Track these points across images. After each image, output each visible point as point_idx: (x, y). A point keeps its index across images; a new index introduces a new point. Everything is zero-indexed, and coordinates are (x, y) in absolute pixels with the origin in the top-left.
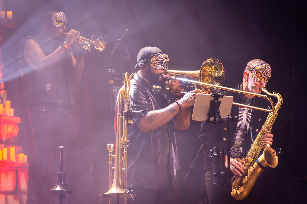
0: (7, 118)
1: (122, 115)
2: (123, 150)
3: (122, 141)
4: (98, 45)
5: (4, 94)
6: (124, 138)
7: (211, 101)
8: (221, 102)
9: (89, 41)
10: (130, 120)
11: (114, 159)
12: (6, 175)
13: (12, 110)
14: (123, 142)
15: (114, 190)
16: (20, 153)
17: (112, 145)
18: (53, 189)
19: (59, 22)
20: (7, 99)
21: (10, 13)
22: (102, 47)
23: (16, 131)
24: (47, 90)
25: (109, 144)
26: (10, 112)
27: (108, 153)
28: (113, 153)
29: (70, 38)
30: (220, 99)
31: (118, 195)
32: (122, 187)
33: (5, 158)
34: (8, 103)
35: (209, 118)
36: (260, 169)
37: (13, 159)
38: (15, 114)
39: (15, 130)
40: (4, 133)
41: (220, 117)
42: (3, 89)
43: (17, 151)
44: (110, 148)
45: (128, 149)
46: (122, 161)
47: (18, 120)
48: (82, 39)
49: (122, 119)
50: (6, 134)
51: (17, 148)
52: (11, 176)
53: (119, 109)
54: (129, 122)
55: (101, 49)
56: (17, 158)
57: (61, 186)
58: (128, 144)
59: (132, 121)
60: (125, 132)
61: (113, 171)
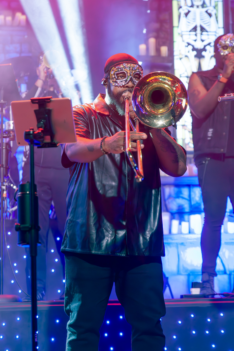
7: (35, 111)
24: (209, 137)
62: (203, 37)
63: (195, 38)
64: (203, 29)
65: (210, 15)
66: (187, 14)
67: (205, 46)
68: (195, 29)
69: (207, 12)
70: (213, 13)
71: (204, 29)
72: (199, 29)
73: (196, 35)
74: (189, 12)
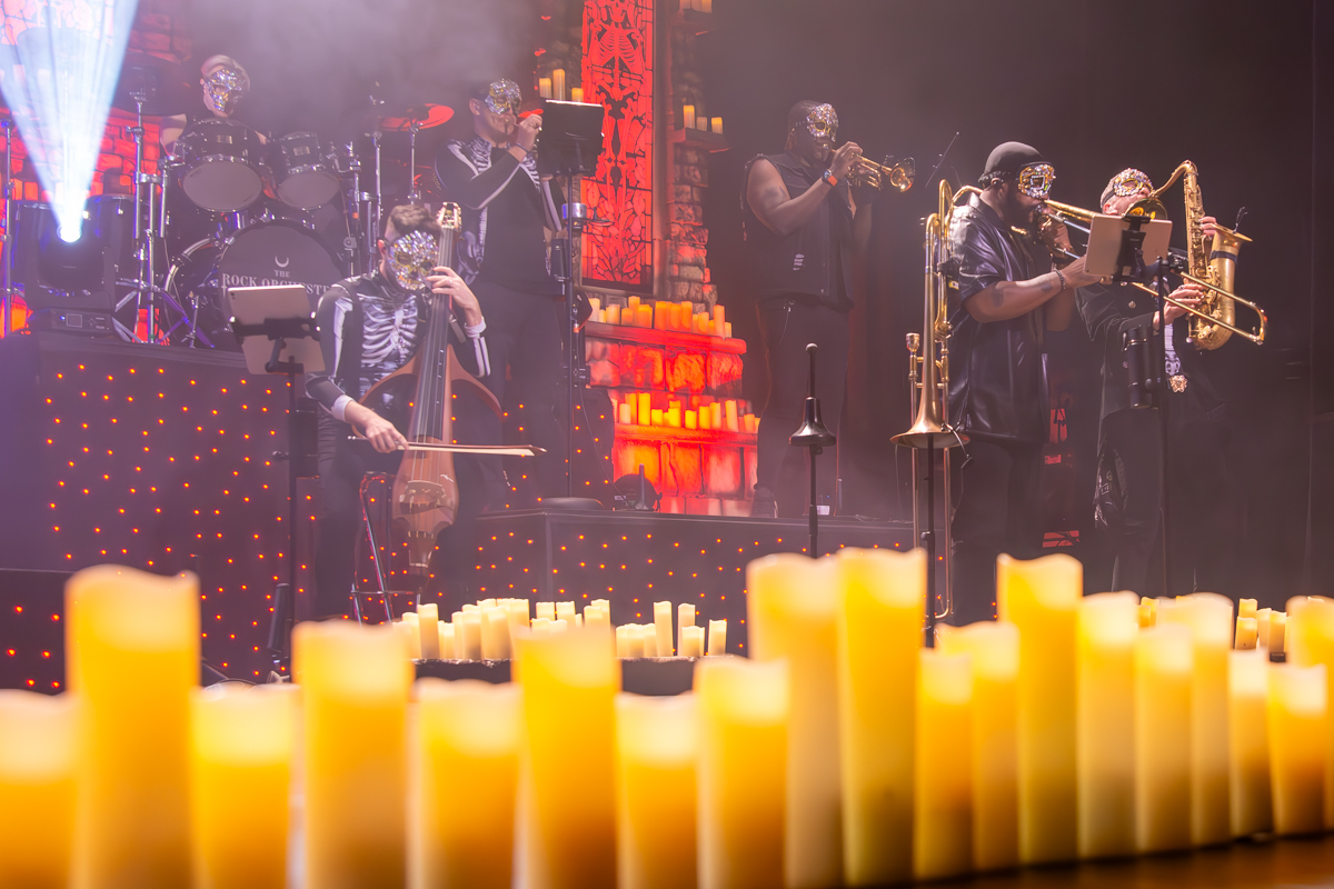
0: (718, 342)
1: (935, 270)
2: (938, 347)
3: (936, 327)
4: (896, 176)
5: (711, 293)
6: (941, 320)
7: (1124, 232)
8: (1144, 234)
9: (879, 169)
10: (953, 279)
11: (920, 366)
12: (721, 459)
13: (728, 326)
14: (939, 328)
15: (921, 426)
16: (746, 413)
17: (916, 336)
18: (797, 434)
19: (821, 126)
20: (718, 303)
21: (717, 122)
22: (907, 184)
23: (737, 369)
24: (797, 267)
25: (910, 334)
26: (724, 330)
27: (909, 353)
28: (919, 353)
29: (840, 162)
30: (1144, 228)
31: (930, 436)
32: (938, 420)
33: (717, 423)
34: (719, 311)
35: (1120, 271)
36: (1227, 262)
37: (732, 425)
38: (735, 334)
39: (735, 367)
40: (714, 373)
41: (1142, 264)
42: (709, 283)
43: (742, 412)
44: (912, 342)
45: (950, 344)
46: (937, 368)
47: (741, 345)
48: (866, 163)
49: (935, 279)
50: (718, 375)
51: (742, 406)
52: (729, 461)
53: (929, 258)
54: (951, 285)
55: (903, 187)
56: (741, 423)
57: (811, 427)
58: (949, 332)
59: (957, 284)
60: (943, 308)
61: (919, 391)
62: (625, 82)
63: (610, 80)
64: (622, 66)
65: (633, 42)
66: (600, 36)
67: (625, 98)
68: (611, 64)
69: (629, 36)
70: (639, 40)
71: (626, 67)
72: (617, 63)
73: (612, 75)
74: (604, 30)
